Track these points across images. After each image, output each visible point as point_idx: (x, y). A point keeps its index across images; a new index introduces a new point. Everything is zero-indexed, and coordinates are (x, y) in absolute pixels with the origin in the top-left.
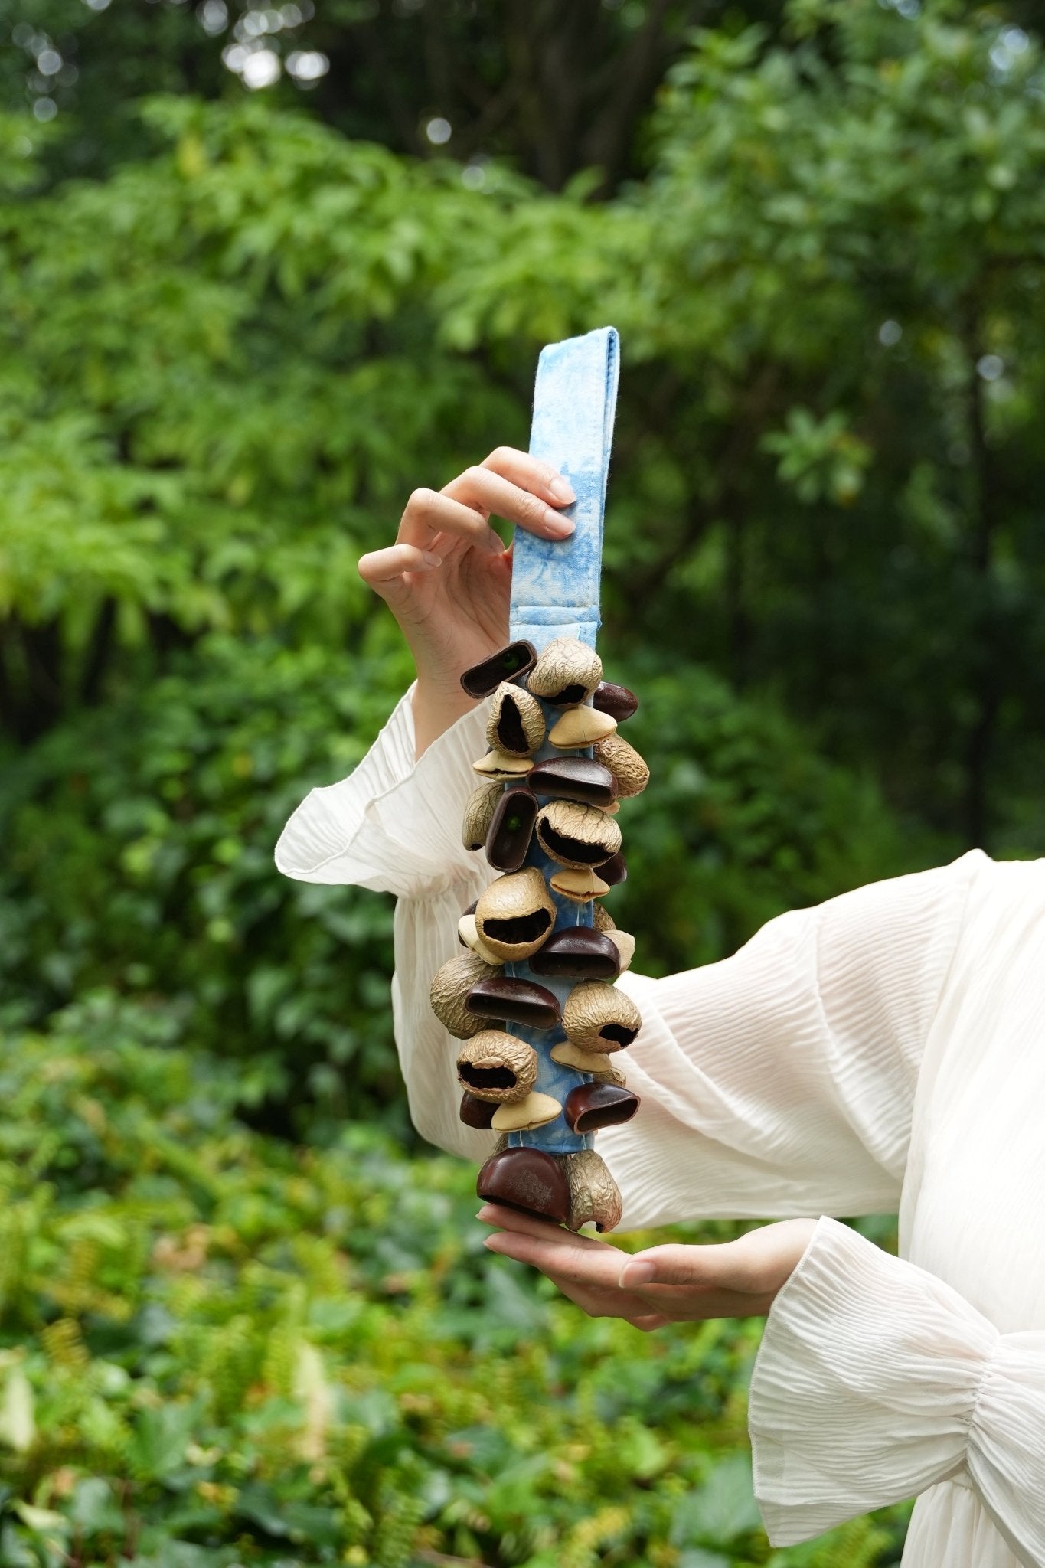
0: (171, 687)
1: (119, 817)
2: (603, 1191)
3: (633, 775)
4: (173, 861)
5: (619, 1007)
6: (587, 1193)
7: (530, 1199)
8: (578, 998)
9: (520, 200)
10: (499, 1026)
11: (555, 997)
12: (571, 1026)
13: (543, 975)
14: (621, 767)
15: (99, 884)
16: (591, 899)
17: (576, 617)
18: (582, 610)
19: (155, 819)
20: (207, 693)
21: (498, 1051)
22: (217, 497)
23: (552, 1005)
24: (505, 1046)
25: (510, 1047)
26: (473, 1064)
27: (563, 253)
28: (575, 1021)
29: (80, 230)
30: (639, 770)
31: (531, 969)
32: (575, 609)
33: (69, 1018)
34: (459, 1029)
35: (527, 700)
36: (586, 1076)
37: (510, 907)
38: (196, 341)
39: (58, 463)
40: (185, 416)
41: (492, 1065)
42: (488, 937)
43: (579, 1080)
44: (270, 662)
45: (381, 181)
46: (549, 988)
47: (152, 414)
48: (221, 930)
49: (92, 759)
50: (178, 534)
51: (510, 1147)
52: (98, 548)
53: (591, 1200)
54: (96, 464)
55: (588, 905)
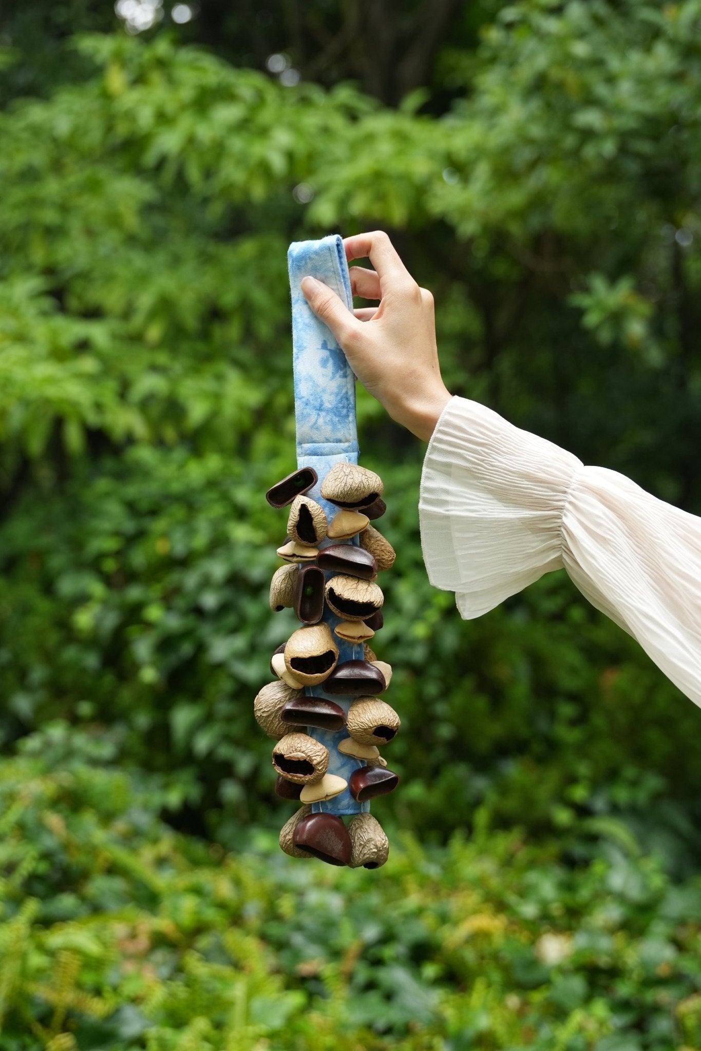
0: (103, 484)
1: (67, 586)
2: (383, 842)
3: (386, 557)
4: (111, 621)
5: (386, 714)
6: (373, 842)
7: (329, 848)
8: (357, 709)
9: (366, 113)
10: (303, 731)
11: (341, 709)
12: (354, 728)
13: (332, 693)
14: (378, 552)
15: (53, 638)
16: (362, 641)
17: (343, 449)
18: (347, 444)
19: (97, 588)
20: (132, 490)
21: (304, 749)
22: (136, 339)
23: (341, 714)
24: (308, 746)
25: (312, 747)
26: (285, 756)
27: (400, 153)
28: (356, 725)
29: (25, 135)
30: (389, 554)
31: (323, 690)
32: (342, 444)
33: (32, 743)
34: (276, 733)
35: (317, 508)
36: (362, 761)
37: (309, 649)
38: (114, 220)
39: (14, 312)
40: (110, 278)
41: (298, 758)
42: (293, 670)
43: (358, 764)
44: (182, 466)
45: (260, 100)
46: (337, 703)
47: (85, 276)
48: (149, 675)
49: (46, 540)
50: (108, 367)
51: (313, 812)
52: (51, 380)
53: (376, 847)
54: (44, 314)
55: (360, 645)
